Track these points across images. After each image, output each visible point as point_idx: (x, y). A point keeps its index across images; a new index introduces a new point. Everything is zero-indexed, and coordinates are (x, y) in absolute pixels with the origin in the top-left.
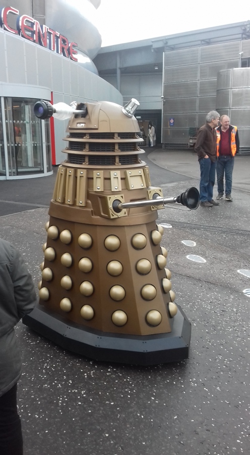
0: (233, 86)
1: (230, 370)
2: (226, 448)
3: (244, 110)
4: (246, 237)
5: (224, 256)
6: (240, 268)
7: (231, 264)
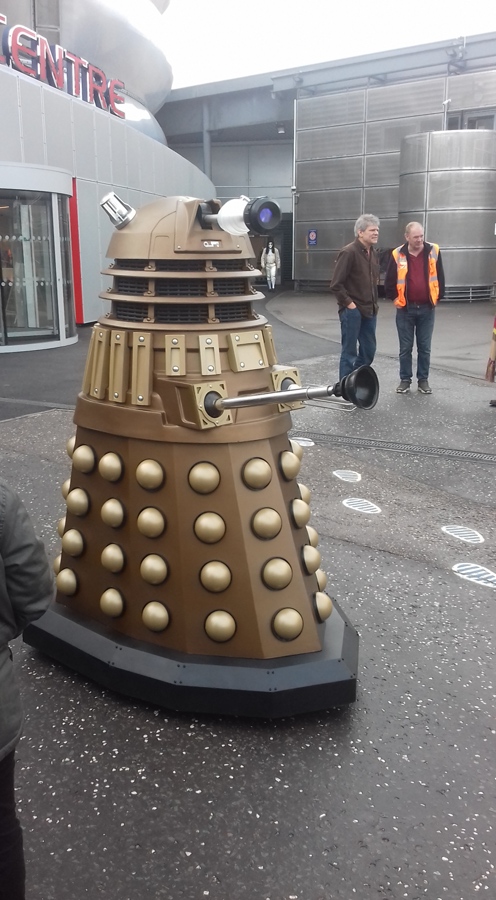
0: (432, 167)
1: (428, 720)
2: (421, 873)
3: (453, 214)
4: (458, 464)
5: (416, 499)
6: (447, 522)
7: (429, 515)
